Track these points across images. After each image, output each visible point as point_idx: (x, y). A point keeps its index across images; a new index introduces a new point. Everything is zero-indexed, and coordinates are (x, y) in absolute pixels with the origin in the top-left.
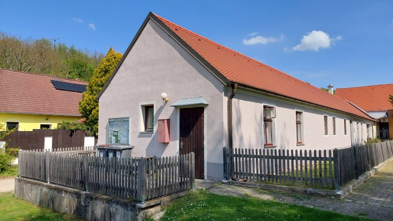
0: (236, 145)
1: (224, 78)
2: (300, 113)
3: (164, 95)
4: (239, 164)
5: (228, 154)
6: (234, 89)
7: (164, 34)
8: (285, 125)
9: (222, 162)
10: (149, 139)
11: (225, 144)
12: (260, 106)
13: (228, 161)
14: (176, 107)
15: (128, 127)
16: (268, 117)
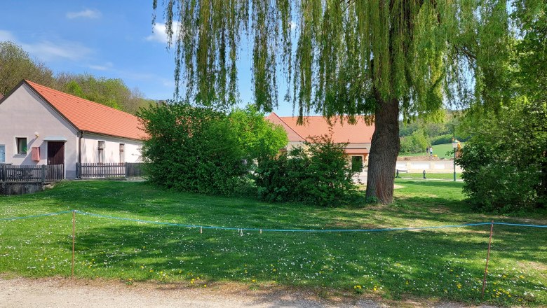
0: (83, 162)
1: (77, 128)
2: (123, 145)
3: (37, 133)
4: (84, 170)
5: (79, 166)
6: (82, 134)
7: (36, 96)
8: (112, 153)
9: (75, 170)
10: (24, 159)
11: (77, 161)
12: (97, 141)
13: (78, 169)
14: (45, 141)
15: (4, 150)
16: (101, 147)
